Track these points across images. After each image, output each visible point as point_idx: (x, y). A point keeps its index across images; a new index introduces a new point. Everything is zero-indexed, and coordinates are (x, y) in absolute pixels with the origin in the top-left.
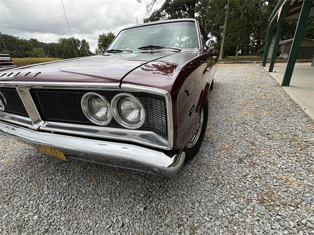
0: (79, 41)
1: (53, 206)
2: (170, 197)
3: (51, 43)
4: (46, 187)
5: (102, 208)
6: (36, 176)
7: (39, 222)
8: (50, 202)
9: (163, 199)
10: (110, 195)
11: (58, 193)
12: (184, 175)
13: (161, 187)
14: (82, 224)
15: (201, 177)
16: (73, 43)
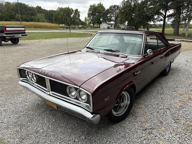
0: (73, 10)
1: (48, 128)
2: (98, 137)
3: (51, 10)
4: (46, 120)
5: (68, 133)
6: (41, 114)
7: (43, 132)
8: (47, 126)
9: (95, 137)
10: (71, 130)
11: (50, 123)
12: (109, 129)
13: (96, 132)
14: (59, 137)
15: (118, 132)
16: (68, 11)
